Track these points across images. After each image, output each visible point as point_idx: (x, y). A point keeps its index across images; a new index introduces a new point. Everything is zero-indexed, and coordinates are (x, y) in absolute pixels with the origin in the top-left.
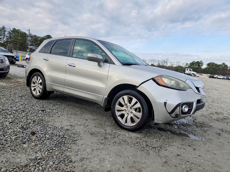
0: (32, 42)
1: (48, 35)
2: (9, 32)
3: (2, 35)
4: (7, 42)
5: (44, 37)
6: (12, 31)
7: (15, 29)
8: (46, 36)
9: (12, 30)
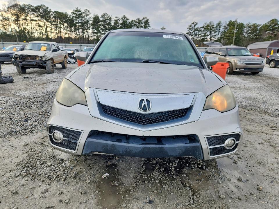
0: (250, 33)
1: (272, 20)
2: (225, 27)
3: (217, 31)
4: (221, 38)
5: (266, 23)
6: (227, 25)
7: (231, 21)
8: (270, 22)
9: (228, 23)
